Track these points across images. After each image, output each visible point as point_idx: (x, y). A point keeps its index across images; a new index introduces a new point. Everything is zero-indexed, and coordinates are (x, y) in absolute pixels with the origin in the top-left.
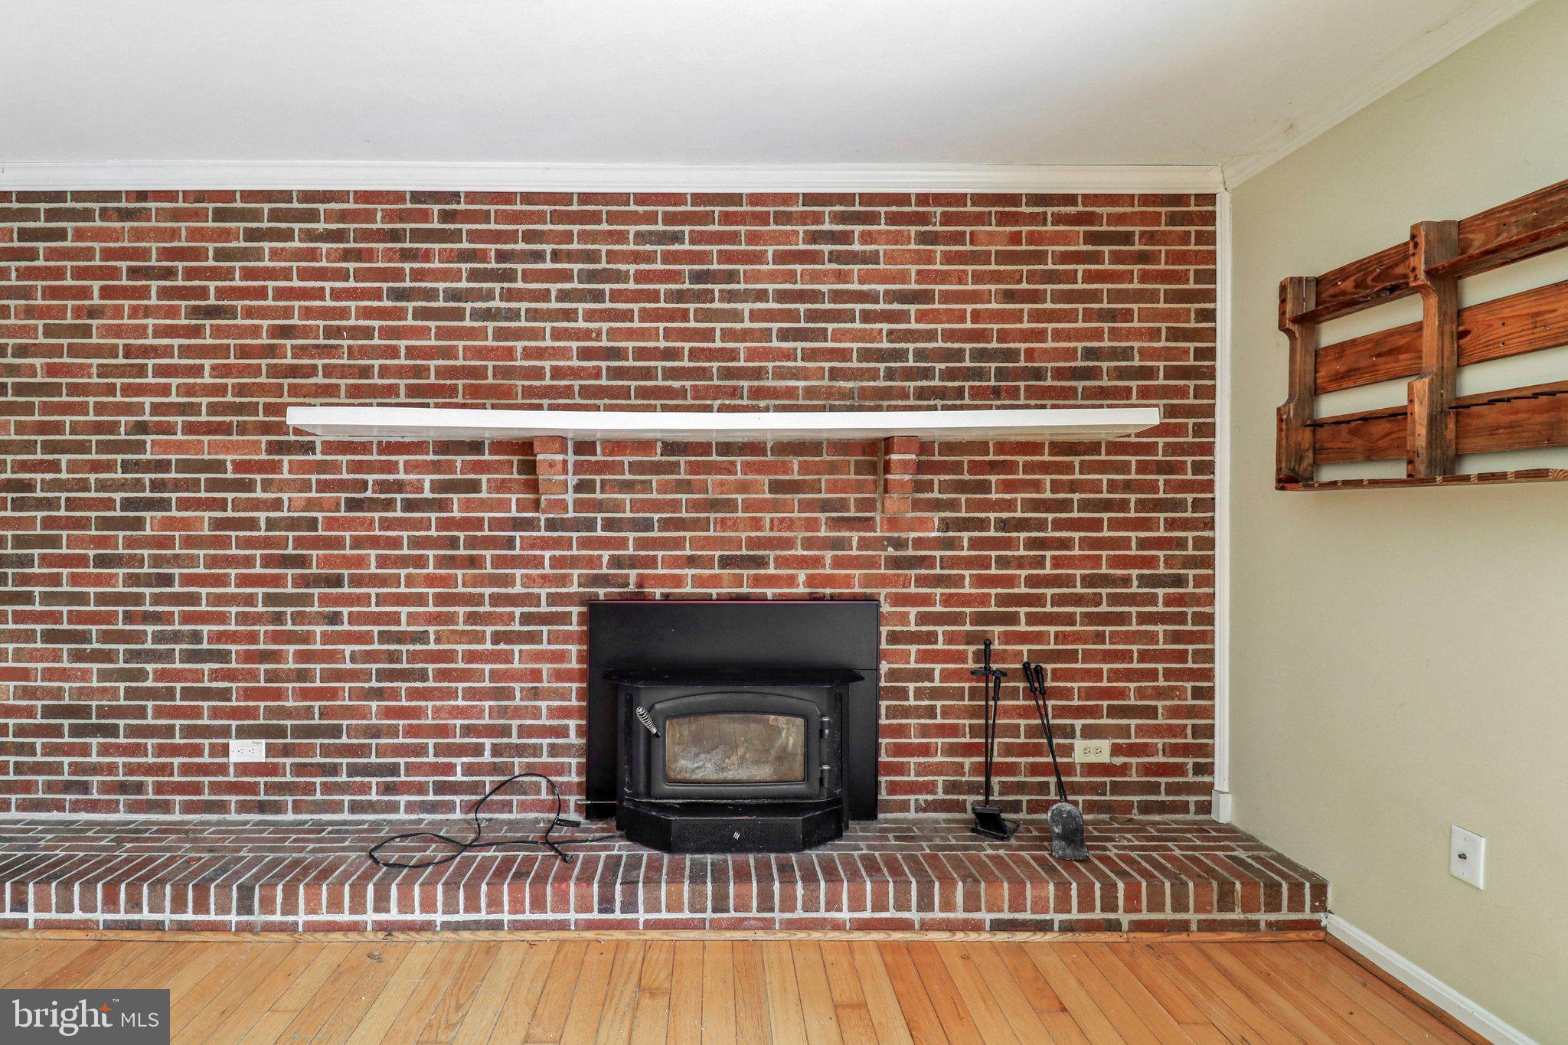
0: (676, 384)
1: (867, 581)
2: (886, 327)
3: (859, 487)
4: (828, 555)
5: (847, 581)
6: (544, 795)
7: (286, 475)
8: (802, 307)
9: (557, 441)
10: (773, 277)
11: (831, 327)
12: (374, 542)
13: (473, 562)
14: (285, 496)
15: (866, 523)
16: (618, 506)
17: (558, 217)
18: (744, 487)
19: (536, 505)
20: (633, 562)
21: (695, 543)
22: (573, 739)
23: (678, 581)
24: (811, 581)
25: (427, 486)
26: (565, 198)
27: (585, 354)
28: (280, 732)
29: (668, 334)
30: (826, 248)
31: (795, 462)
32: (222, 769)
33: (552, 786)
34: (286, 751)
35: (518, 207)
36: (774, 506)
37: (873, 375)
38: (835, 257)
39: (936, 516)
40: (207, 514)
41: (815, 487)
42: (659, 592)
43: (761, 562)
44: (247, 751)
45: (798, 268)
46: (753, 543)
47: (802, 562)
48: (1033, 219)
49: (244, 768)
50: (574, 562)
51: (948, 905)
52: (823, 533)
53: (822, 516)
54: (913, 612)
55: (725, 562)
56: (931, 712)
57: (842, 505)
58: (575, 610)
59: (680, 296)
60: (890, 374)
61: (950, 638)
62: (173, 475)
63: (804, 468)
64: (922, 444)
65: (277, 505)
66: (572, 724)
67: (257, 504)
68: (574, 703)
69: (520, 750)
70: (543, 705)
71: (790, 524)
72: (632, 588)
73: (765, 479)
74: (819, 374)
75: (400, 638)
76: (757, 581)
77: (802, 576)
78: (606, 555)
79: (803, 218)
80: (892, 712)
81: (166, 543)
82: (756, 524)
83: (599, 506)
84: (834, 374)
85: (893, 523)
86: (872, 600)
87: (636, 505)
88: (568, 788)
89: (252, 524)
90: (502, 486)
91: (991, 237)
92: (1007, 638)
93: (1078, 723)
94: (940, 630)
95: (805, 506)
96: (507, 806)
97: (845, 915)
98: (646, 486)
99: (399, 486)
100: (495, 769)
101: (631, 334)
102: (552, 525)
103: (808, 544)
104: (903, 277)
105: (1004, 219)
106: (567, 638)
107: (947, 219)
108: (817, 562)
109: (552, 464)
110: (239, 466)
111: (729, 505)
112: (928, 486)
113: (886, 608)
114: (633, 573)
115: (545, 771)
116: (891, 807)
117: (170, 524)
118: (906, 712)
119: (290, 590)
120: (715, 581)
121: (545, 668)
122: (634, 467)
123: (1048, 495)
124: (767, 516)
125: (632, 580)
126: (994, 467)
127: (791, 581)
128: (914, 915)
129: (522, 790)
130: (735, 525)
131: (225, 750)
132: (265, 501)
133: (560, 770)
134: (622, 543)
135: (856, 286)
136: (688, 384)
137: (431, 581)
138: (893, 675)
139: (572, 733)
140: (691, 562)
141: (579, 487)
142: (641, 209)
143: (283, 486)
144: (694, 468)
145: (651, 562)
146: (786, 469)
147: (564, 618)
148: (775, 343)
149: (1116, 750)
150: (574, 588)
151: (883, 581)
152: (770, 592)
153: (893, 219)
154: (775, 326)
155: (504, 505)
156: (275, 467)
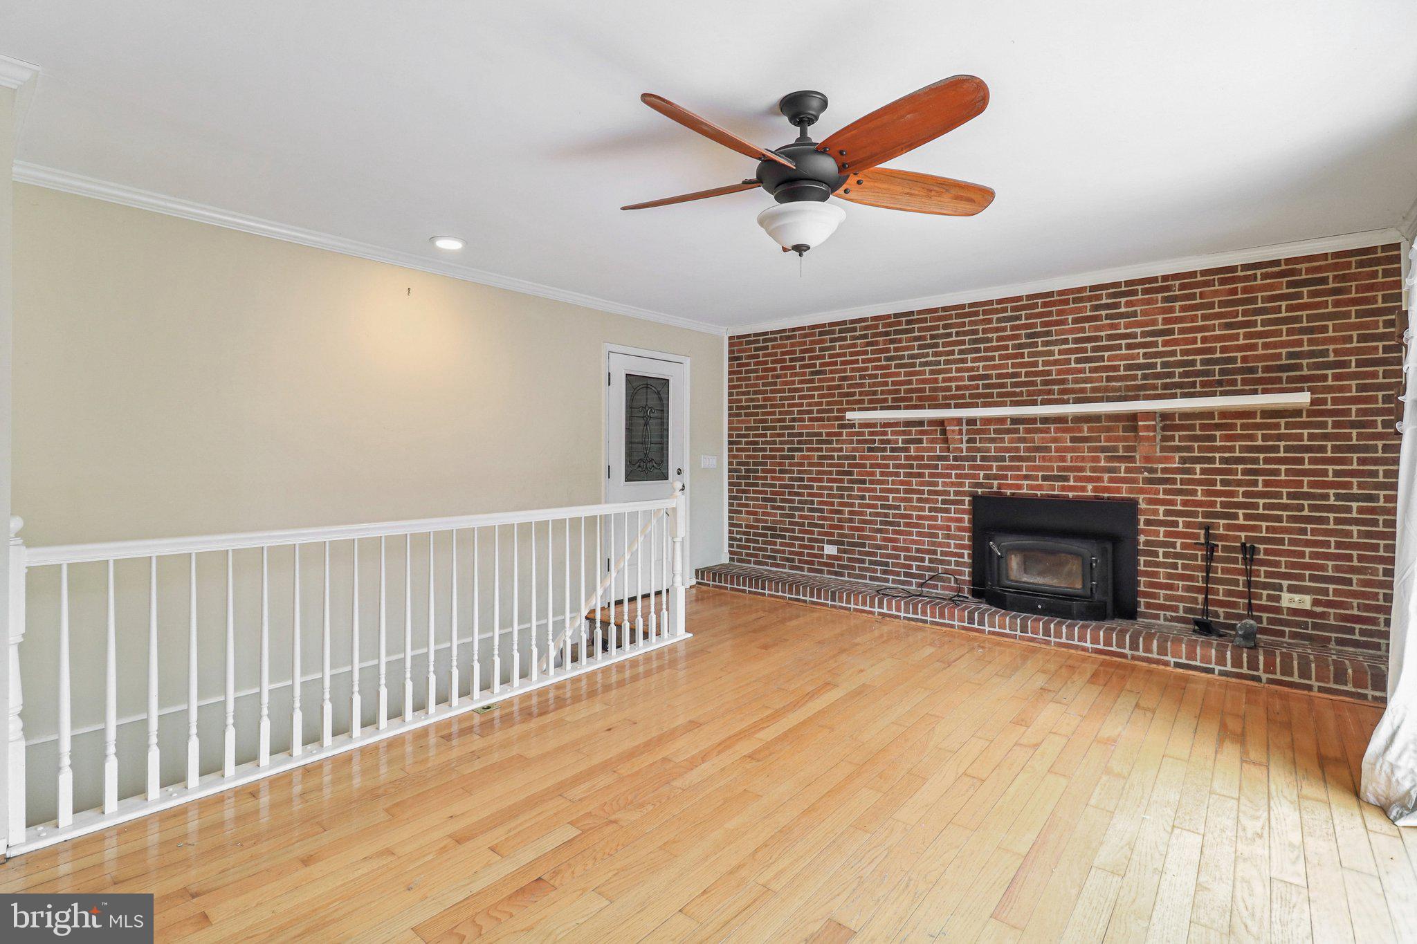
0: (1018, 390)
1: (1130, 490)
2: (1142, 351)
3: (1125, 439)
4: (1106, 476)
5: (1118, 490)
6: (953, 584)
7: (844, 438)
8: (1089, 345)
9: (959, 421)
10: (1071, 331)
11: (1106, 354)
12: (879, 466)
13: (921, 475)
14: (844, 446)
15: (1131, 459)
16: (988, 450)
17: (958, 316)
18: (1055, 440)
19: (948, 450)
20: (996, 477)
21: (1028, 469)
22: (966, 559)
23: (1019, 487)
24: (1095, 489)
25: (900, 441)
26: (962, 306)
27: (971, 378)
28: (842, 543)
29: (1013, 366)
30: (1103, 313)
31: (1085, 426)
32: (821, 556)
33: (956, 580)
34: (845, 551)
35: (941, 314)
36: (1073, 450)
37: (1135, 378)
38: (1108, 317)
39: (1177, 456)
40: (817, 454)
41: (1098, 440)
42: (1009, 492)
43: (1066, 479)
44: (831, 550)
45: (1087, 325)
46: (1060, 469)
47: (1090, 479)
48: (1246, 278)
49: (829, 557)
50: (967, 476)
51: (1148, 649)
52: (1102, 464)
53: (1102, 455)
54: (1161, 509)
55: (1045, 478)
56: (1175, 566)
57: (1115, 449)
58: (967, 499)
59: (1020, 346)
60: (1145, 377)
61: (1187, 525)
62: (804, 438)
63: (1090, 430)
64: (1166, 416)
65: (841, 450)
66: (966, 552)
67: (834, 450)
68: (967, 542)
69: (942, 562)
70: (952, 542)
71: (1083, 459)
72: (995, 489)
73: (1068, 436)
74: (1100, 379)
75: (889, 507)
76: (1063, 488)
77: (1090, 487)
78: (982, 473)
79: (1090, 299)
80: (1147, 564)
81: (802, 465)
82: (1063, 459)
83: (978, 450)
84: (1109, 379)
85: (1147, 459)
86: (1135, 503)
87: (996, 450)
88: (964, 582)
89: (832, 458)
90: (932, 441)
91: (1215, 294)
92: (1228, 527)
93: (1285, 583)
94: (1180, 520)
95: (1091, 449)
96: (936, 587)
97: (1088, 645)
98: (1002, 440)
99: (888, 442)
100: (930, 569)
101: (994, 367)
102: (955, 459)
103: (1093, 469)
104: (1154, 323)
105: (1223, 282)
106: (963, 511)
107: (1183, 287)
108: (1099, 479)
109: (953, 431)
110: (828, 434)
111: (1048, 449)
112: (1172, 438)
113: (1143, 506)
114: (996, 482)
115: (953, 573)
116: (1144, 615)
117: (803, 457)
118: (1158, 565)
119: (846, 485)
120: (1040, 487)
121: (953, 525)
122: (996, 431)
123: (1260, 443)
124: (1069, 455)
125: (995, 486)
126: (1218, 427)
127: (1084, 489)
128: (1127, 651)
129: (942, 580)
130: (1050, 459)
131: (822, 549)
132: (837, 448)
133: (961, 573)
134: (990, 468)
135: (1122, 331)
136: (1024, 389)
137: (902, 483)
138: (1147, 543)
139: (966, 556)
140: (1026, 477)
141: (968, 442)
142: (999, 306)
143: (844, 442)
144: (1028, 431)
145: (1005, 478)
146: (1080, 430)
147: (962, 502)
148: (1073, 365)
149: (1316, 603)
150: (966, 489)
151: (1141, 491)
152: (1070, 494)
153: (1145, 291)
154: (1073, 357)
155: (933, 449)
156: (840, 434)
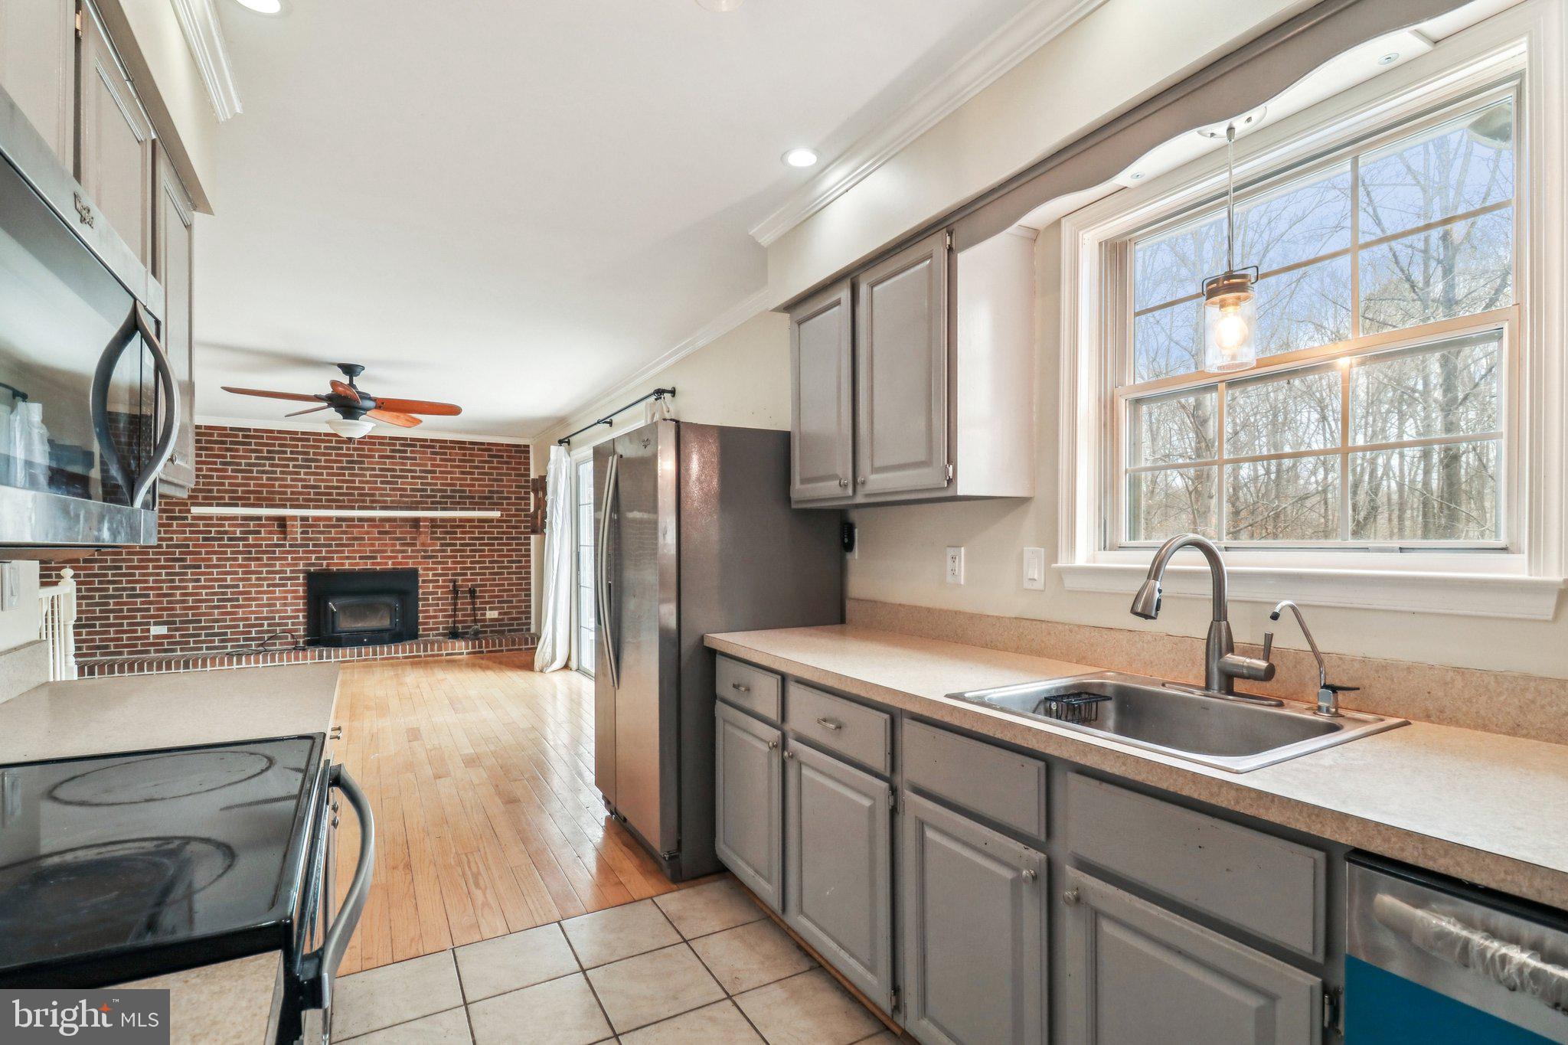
0: (341, 498)
1: (414, 563)
2: (419, 481)
3: (410, 533)
4: (400, 555)
5: (407, 563)
6: (289, 640)
8: (389, 474)
9: (294, 518)
10: (378, 463)
11: (400, 480)
12: (215, 553)
13: (258, 559)
15: (414, 545)
16: (318, 539)
17: (292, 439)
18: (367, 533)
19: (285, 539)
20: (325, 558)
21: (349, 552)
22: (301, 619)
23: (343, 564)
24: (393, 563)
25: (238, 532)
26: (296, 433)
27: (304, 487)
28: (174, 623)
29: (338, 481)
30: (398, 455)
31: (387, 525)
32: (147, 638)
33: (293, 636)
34: (177, 629)
35: (276, 435)
36: (379, 539)
37: (416, 496)
38: (400, 458)
39: (438, 542)
41: (395, 533)
42: (335, 568)
43: (375, 558)
44: (156, 630)
45: (388, 461)
46: (371, 552)
47: (390, 558)
48: (471, 449)
49: (156, 637)
50: (301, 559)
51: (432, 650)
52: (398, 548)
53: (398, 542)
54: (431, 573)
55: (361, 558)
56: (438, 605)
57: (405, 539)
58: (301, 575)
59: (342, 468)
60: (422, 496)
61: (444, 581)
63: (390, 527)
64: (433, 520)
66: (301, 615)
68: (301, 607)
69: (279, 625)
70: (289, 609)
71: (386, 545)
72: (324, 567)
73: (376, 530)
74: (396, 496)
75: (228, 587)
76: (373, 564)
77: (390, 562)
78: (314, 556)
79: (389, 444)
80: (423, 606)
82: (373, 545)
83: (311, 539)
84: (401, 496)
85: (423, 544)
86: (416, 570)
87: (325, 539)
88: (300, 636)
90: (270, 532)
91: (457, 454)
92: (463, 580)
93: (488, 606)
94: (440, 578)
95: (390, 539)
96: (275, 644)
97: (400, 655)
98: (330, 532)
99: (226, 532)
100: (268, 632)
101: (323, 481)
102: (291, 546)
103: (392, 551)
104: (426, 465)
105: (460, 448)
106: (298, 585)
107: (441, 447)
108: (396, 557)
109: (293, 525)
111: (363, 539)
112: (436, 533)
113: (421, 572)
114: (325, 562)
115: (289, 631)
116: (423, 636)
118: (429, 605)
119: (177, 570)
120: (357, 564)
121: (289, 596)
122: (324, 526)
123: (477, 535)
124: (377, 542)
125: (324, 565)
126: (458, 527)
127: (386, 564)
128: (422, 654)
129: (280, 638)
130: (364, 545)
131: (148, 631)
133: (296, 630)
134: (321, 552)
135: (408, 467)
136: (346, 498)
137: (240, 566)
138: (423, 593)
139: (301, 617)
140: (348, 558)
141: (302, 533)
144: (348, 526)
145: (332, 558)
146: (384, 527)
147: (298, 578)
148: (379, 485)
149: (500, 614)
150: (301, 568)
151: (420, 563)
152: (378, 568)
153: (421, 446)
154: (379, 480)
155: (272, 539)
